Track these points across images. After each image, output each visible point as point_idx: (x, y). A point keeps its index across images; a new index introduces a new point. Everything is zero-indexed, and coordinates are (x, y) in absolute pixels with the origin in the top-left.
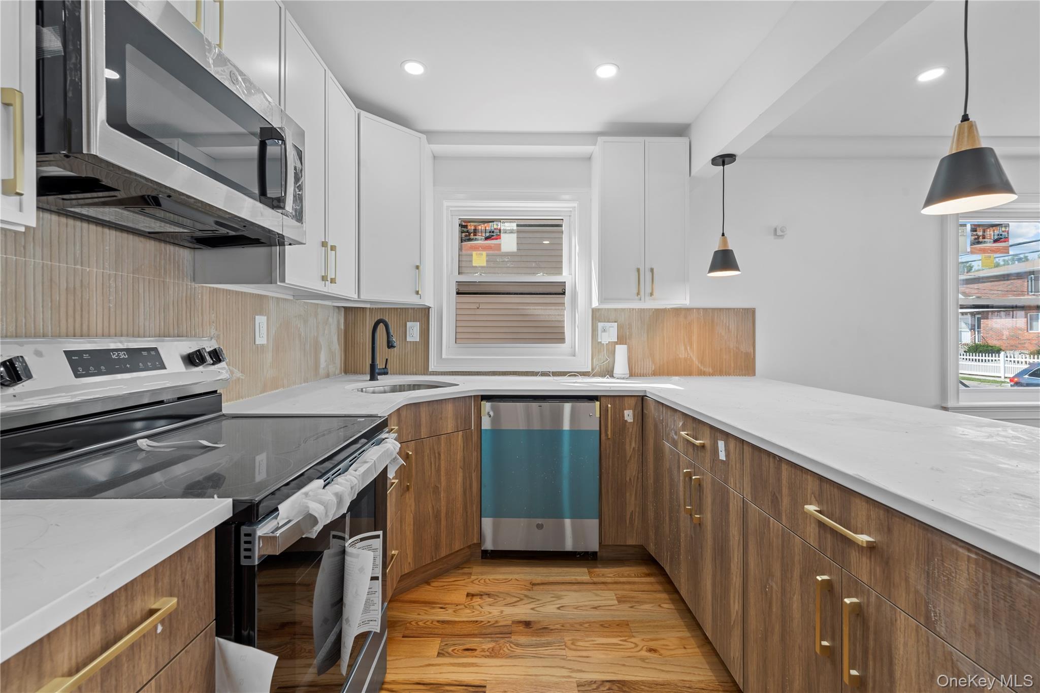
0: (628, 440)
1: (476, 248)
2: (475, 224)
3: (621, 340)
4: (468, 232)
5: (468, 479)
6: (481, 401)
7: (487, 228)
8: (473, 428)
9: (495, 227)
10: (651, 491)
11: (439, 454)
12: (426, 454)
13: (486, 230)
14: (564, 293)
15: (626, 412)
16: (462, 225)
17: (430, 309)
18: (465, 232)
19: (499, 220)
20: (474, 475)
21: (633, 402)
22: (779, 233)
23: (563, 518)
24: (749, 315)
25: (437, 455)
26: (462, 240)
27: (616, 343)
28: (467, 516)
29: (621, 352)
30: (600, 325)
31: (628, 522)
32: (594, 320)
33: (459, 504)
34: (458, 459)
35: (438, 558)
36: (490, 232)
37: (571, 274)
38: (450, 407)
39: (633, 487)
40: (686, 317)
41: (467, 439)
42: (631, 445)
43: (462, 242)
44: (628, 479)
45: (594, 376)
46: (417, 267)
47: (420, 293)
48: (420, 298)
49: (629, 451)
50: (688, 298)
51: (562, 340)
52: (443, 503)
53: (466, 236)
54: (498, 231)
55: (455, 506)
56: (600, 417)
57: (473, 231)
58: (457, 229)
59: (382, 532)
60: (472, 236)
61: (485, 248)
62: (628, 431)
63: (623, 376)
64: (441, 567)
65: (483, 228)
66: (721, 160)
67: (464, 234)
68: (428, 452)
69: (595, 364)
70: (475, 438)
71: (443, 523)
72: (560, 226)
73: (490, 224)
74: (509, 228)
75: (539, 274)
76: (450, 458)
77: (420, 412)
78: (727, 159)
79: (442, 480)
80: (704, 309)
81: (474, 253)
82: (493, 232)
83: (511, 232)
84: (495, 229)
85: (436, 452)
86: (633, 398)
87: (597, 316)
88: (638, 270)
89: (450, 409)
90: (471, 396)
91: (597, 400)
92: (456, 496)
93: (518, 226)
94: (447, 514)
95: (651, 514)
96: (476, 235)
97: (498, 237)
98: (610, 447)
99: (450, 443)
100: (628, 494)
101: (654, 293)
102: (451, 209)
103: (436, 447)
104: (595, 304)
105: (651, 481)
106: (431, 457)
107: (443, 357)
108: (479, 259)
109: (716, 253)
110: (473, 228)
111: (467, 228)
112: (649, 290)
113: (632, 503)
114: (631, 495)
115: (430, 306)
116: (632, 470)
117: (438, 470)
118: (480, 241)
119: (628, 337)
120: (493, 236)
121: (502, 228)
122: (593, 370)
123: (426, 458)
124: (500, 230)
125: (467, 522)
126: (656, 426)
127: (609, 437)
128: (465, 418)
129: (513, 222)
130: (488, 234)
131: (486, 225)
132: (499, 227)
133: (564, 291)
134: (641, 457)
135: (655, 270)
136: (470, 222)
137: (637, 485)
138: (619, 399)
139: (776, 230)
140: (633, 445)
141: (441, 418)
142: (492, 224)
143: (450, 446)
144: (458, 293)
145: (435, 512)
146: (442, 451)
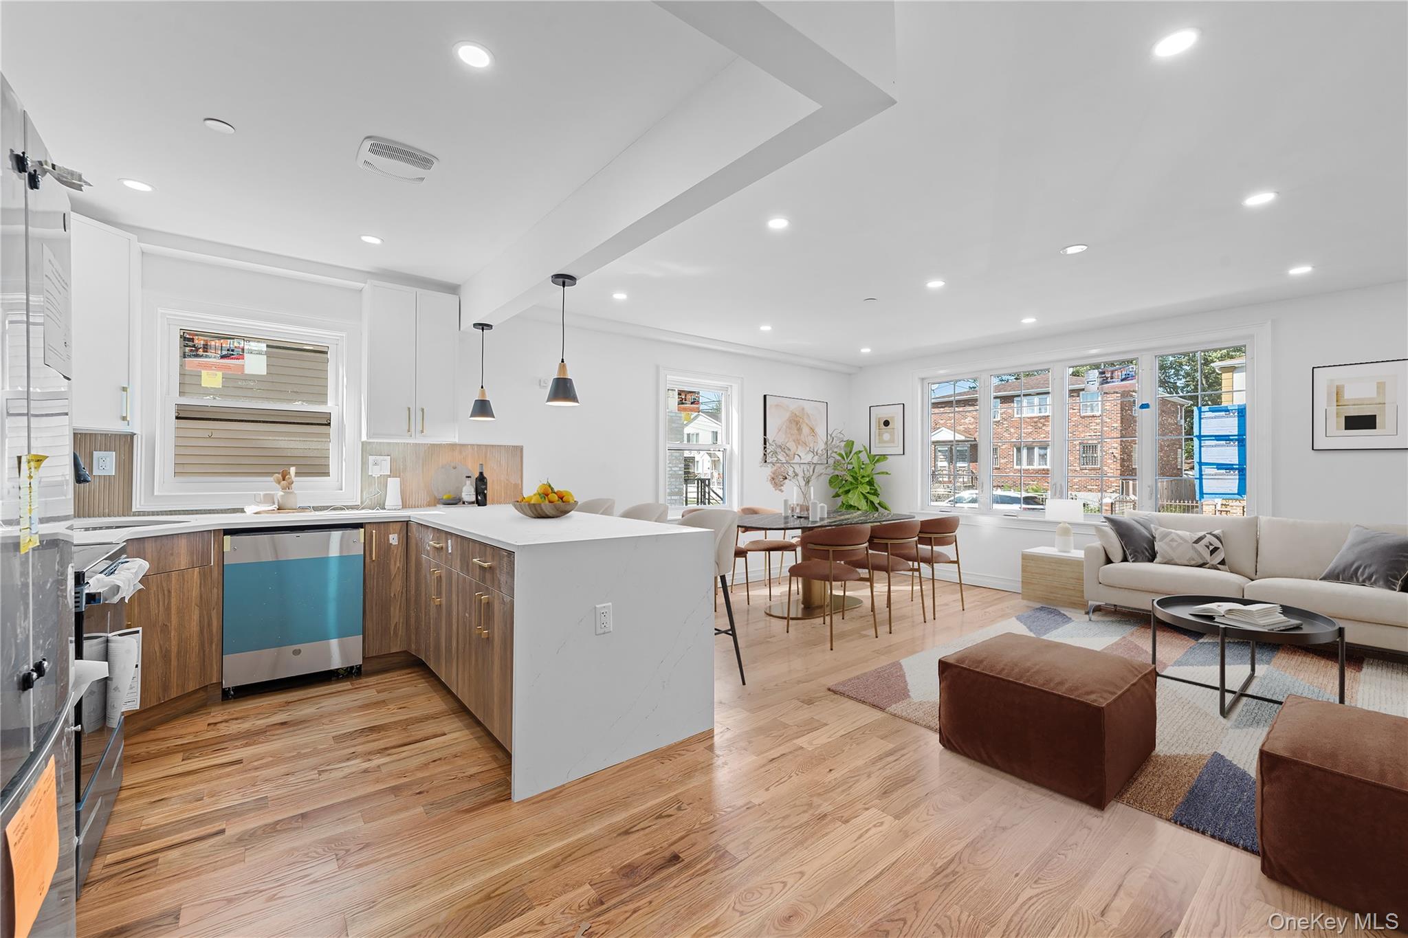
0: (392, 562)
1: (208, 367)
2: (206, 338)
3: (394, 473)
4: (194, 346)
5: (206, 617)
6: (224, 535)
7: (224, 345)
8: (212, 564)
9: (236, 344)
10: (413, 599)
11: (169, 592)
12: (152, 591)
13: (222, 347)
14: (329, 424)
15: (391, 536)
16: (185, 338)
17: (135, 437)
18: (190, 346)
19: (244, 339)
20: (214, 614)
21: (398, 526)
22: (542, 384)
23: (329, 639)
24: (518, 451)
25: (166, 592)
26: (184, 355)
27: (390, 476)
28: (204, 655)
29: (394, 485)
30: (371, 458)
31: (392, 633)
32: (364, 453)
33: (195, 643)
34: (194, 596)
35: (166, 700)
36: (228, 350)
37: (338, 405)
38: (183, 542)
39: (397, 601)
40: (461, 452)
41: (204, 576)
42: (395, 564)
43: (185, 357)
44: (392, 595)
45: (363, 509)
46: (124, 389)
47: (128, 419)
48: (128, 425)
49: (394, 570)
50: (457, 436)
51: (327, 474)
52: (174, 643)
53: (191, 351)
54: (240, 350)
55: (190, 645)
56: (365, 543)
57: (202, 346)
58: (176, 342)
59: (141, 628)
60: (201, 352)
61: (219, 368)
62: (393, 553)
63: (394, 508)
64: (169, 713)
65: (217, 345)
66: (481, 327)
67: (187, 349)
68: (155, 589)
69: (364, 497)
70: (215, 574)
71: (174, 663)
72: (326, 353)
73: (229, 341)
74: (256, 349)
75: (297, 403)
76: (184, 595)
77: (144, 548)
78: (485, 327)
79: (172, 619)
80: (478, 445)
81: (204, 373)
82: (233, 351)
83: (260, 353)
84: (236, 347)
85: (165, 589)
86: (398, 523)
87: (367, 450)
88: (409, 409)
89: (182, 545)
90: (211, 531)
91: (362, 528)
92: (190, 635)
93: (268, 346)
94: (179, 652)
95: (413, 621)
96: (207, 352)
97: (241, 357)
98: (374, 569)
99: (184, 579)
100: (392, 609)
101: (424, 431)
102: (168, 317)
103: (165, 585)
104: (364, 438)
105: (413, 592)
106: (158, 595)
107: (155, 494)
108: (212, 379)
109: (476, 401)
110: (202, 342)
111: (193, 342)
112: (419, 428)
113: (396, 615)
114: (395, 608)
115: (135, 432)
116: (397, 585)
117: (168, 609)
118: (213, 359)
119: (401, 470)
120: (233, 355)
121: (246, 347)
122: (362, 503)
123: (153, 595)
124: (243, 350)
125: (204, 661)
126: (417, 544)
127: (374, 559)
128: (203, 552)
129: (262, 342)
130: (224, 353)
131: (222, 341)
132: (242, 345)
133: (329, 421)
134: (405, 574)
135: (425, 410)
136: (197, 335)
137: (401, 600)
138: (383, 525)
139: (540, 381)
140: (398, 565)
141: (172, 554)
142: (232, 341)
143: (184, 584)
144: (177, 418)
145: (164, 652)
146: (173, 588)
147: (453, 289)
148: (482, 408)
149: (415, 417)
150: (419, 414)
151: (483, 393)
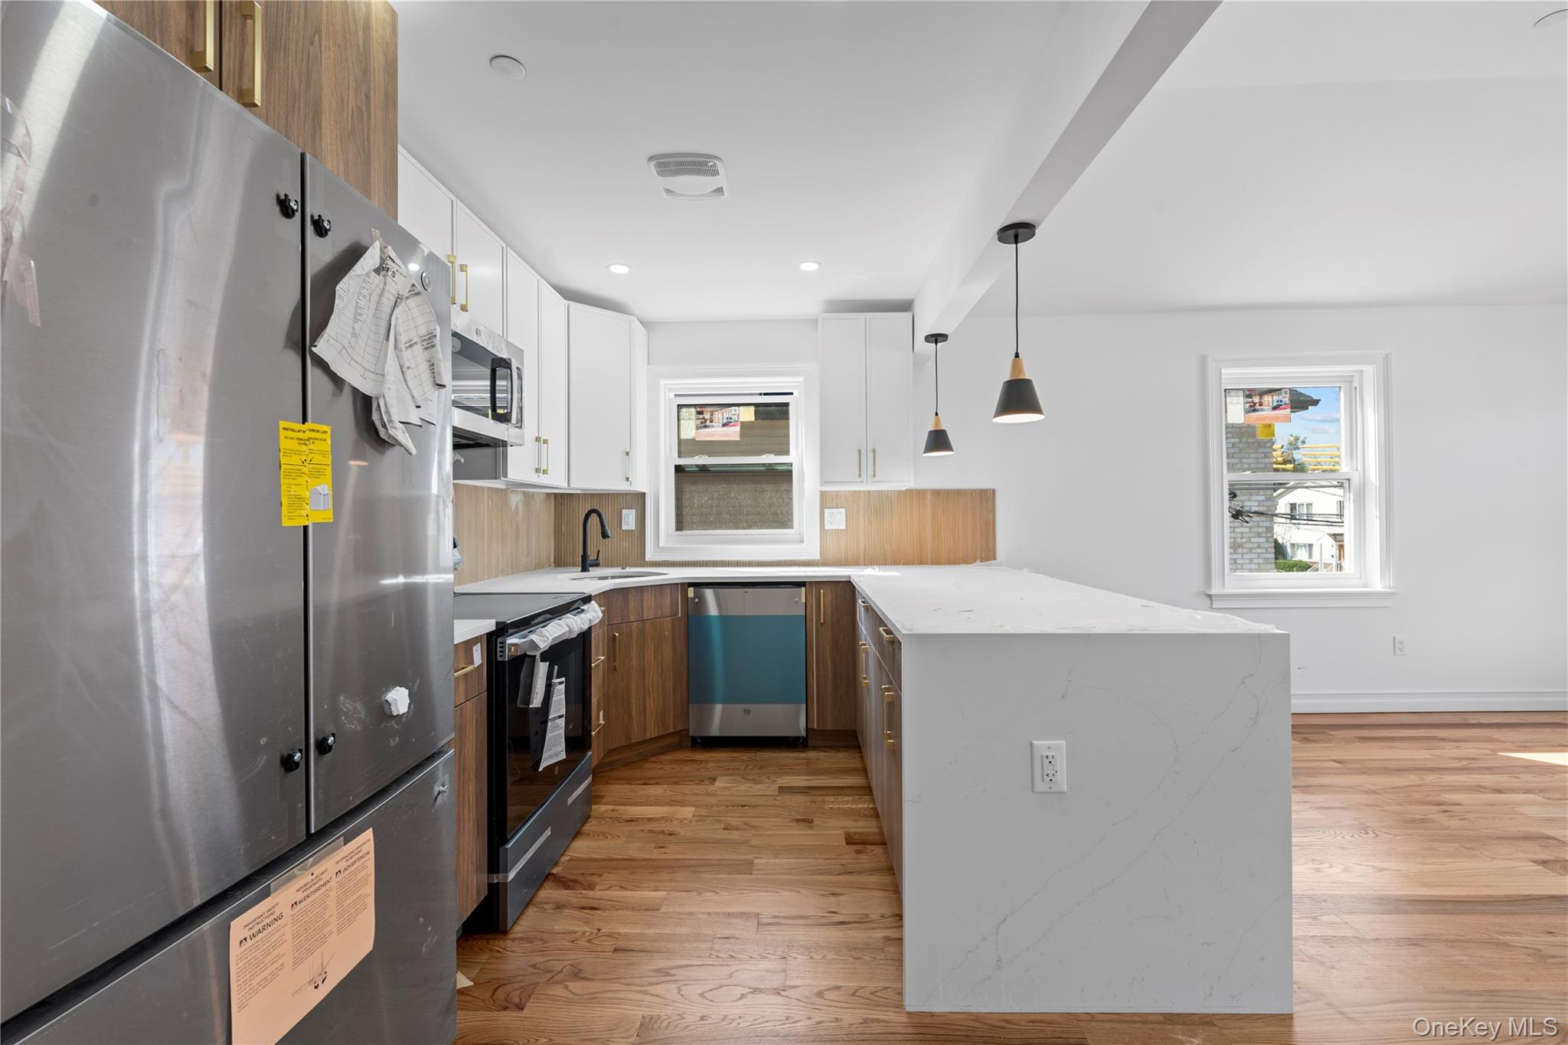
147: (905, 306)
148: (938, 440)
149: (867, 459)
150: (870, 455)
151: (937, 423)
